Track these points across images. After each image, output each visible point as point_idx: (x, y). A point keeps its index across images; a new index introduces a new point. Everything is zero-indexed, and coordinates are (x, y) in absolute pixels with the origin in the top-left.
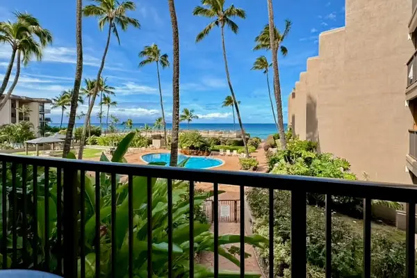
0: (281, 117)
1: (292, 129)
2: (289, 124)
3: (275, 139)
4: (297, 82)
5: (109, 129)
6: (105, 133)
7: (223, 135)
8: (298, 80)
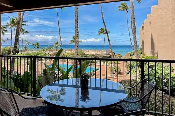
0: (135, 42)
1: (142, 49)
2: (140, 46)
3: (131, 55)
4: (145, 20)
5: (24, 48)
6: (22, 51)
7: (98, 53)
8: (146, 19)
